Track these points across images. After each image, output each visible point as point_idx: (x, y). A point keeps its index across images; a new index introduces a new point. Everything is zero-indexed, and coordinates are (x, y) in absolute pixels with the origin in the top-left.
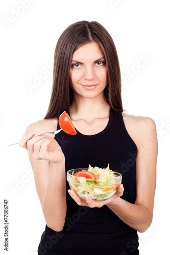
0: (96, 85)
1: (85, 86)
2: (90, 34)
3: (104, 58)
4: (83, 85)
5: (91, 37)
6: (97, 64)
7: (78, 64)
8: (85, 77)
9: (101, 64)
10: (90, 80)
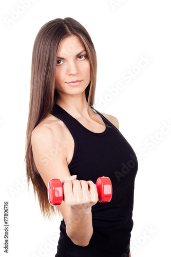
0: (81, 81)
2: (67, 29)
3: (86, 50)
6: (78, 59)
9: (83, 58)
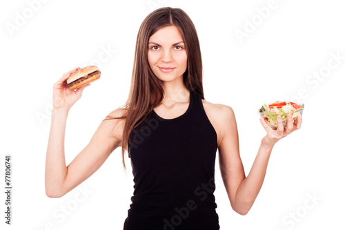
1: (162, 68)
2: (171, 18)
4: (160, 68)
5: (171, 21)
7: (157, 46)
8: (162, 60)
10: (167, 63)
